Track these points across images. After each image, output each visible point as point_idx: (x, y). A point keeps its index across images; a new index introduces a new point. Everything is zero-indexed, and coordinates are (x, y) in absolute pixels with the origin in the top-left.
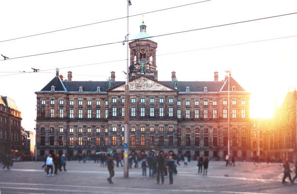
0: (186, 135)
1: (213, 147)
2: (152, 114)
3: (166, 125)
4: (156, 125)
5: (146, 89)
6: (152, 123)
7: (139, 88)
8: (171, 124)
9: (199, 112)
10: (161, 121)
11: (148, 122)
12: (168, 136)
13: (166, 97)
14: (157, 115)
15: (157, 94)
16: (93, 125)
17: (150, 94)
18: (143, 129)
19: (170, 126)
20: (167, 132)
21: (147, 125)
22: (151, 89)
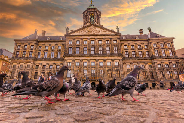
0: (127, 70)
1: (151, 80)
2: (100, 52)
3: (113, 60)
4: (104, 60)
5: (96, 34)
6: (101, 59)
7: (90, 33)
8: (117, 59)
9: (135, 53)
10: (108, 57)
11: (98, 58)
12: (115, 69)
13: (111, 39)
14: (104, 52)
15: (104, 37)
16: (54, 63)
17: (99, 37)
18: (93, 64)
19: (116, 61)
20: (113, 66)
21: (97, 60)
22: (99, 34)
